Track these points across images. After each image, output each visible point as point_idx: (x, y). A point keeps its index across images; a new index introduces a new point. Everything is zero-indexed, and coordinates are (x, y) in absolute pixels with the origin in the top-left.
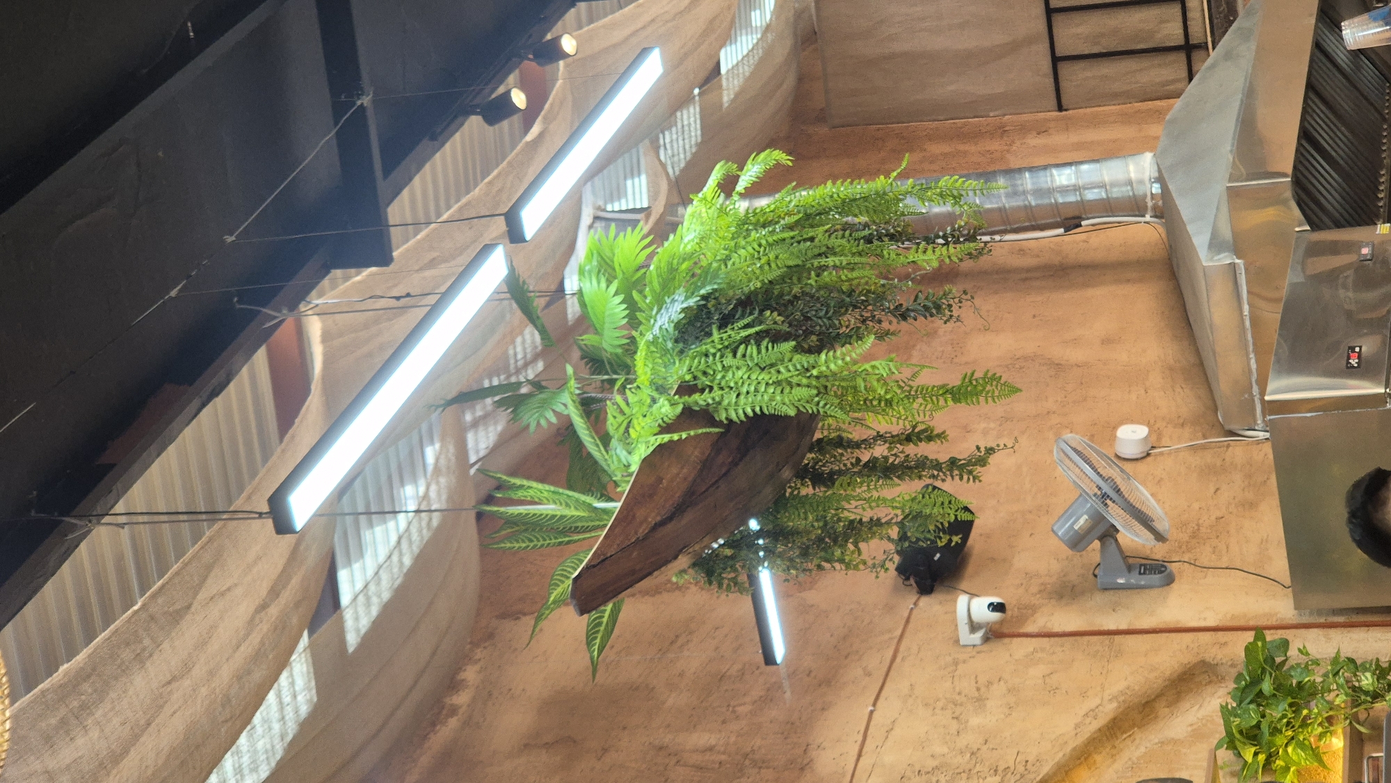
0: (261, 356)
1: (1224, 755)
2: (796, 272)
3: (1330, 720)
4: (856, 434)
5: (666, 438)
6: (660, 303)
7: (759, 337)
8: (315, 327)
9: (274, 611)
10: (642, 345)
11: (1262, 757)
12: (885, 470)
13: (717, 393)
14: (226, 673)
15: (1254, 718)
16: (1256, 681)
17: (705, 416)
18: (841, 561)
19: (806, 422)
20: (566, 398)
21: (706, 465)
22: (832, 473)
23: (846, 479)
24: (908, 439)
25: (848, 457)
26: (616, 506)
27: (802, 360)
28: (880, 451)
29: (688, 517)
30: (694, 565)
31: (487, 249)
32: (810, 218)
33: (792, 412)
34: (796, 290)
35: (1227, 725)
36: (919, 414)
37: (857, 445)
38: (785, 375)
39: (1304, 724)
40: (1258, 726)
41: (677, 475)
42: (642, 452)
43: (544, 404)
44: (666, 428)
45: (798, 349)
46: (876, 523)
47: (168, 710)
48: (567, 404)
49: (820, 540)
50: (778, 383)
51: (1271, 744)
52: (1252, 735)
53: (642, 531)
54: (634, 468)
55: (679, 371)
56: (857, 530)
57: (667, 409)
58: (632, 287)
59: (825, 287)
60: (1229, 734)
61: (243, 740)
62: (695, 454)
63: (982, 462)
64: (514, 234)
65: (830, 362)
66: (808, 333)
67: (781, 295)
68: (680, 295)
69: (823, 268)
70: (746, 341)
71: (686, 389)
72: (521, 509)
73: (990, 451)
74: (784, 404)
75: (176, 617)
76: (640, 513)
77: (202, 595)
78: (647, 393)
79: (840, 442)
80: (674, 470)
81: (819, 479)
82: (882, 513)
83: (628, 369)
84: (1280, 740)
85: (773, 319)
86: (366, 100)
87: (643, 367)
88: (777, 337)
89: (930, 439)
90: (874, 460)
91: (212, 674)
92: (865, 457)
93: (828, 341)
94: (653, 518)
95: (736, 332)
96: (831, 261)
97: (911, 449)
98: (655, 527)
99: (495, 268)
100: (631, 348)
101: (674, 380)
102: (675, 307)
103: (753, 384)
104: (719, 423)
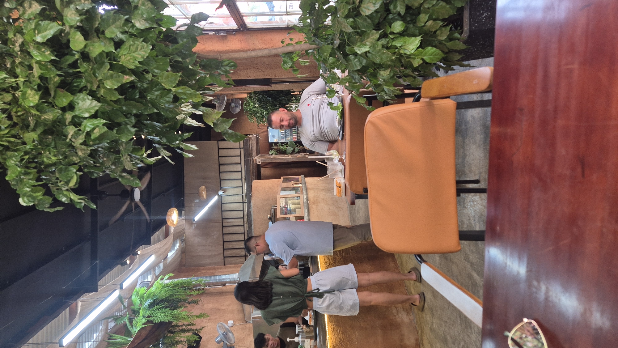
0: (68, 309)
2: (172, 295)
4: (180, 324)
5: (143, 326)
6: (146, 301)
7: (163, 307)
8: (80, 304)
10: (141, 309)
12: (184, 331)
13: (154, 317)
17: (151, 322)
19: (170, 323)
20: (126, 318)
21: (150, 331)
22: (174, 331)
23: (177, 333)
24: (189, 325)
25: (178, 328)
26: (132, 339)
27: (171, 311)
28: (184, 327)
29: (145, 341)
31: (115, 290)
32: (175, 285)
33: (167, 321)
34: (171, 299)
36: (191, 320)
37: (179, 326)
38: (167, 314)
41: (144, 333)
42: (139, 329)
43: (122, 320)
44: (144, 324)
45: (170, 309)
46: (181, 341)
48: (126, 320)
49: (170, 344)
50: (166, 316)
53: (136, 344)
54: (136, 332)
55: (148, 313)
56: (178, 343)
57: (144, 321)
58: (142, 297)
59: (177, 298)
62: (149, 329)
63: (201, 330)
64: (121, 288)
65: (175, 312)
66: (172, 307)
67: (168, 299)
68: (149, 300)
69: (176, 295)
70: (160, 308)
71: (148, 317)
72: (114, 341)
73: (203, 328)
74: (166, 320)
76: (136, 341)
78: (141, 317)
79: (177, 326)
80: (144, 332)
81: (172, 333)
82: (182, 339)
83: (139, 312)
85: (166, 304)
86: (97, 262)
87: (141, 312)
88: (166, 307)
89: (193, 325)
90: (182, 329)
92: (181, 328)
93: (175, 308)
94: (139, 342)
95: (159, 306)
96: (178, 294)
97: (189, 327)
98: (139, 344)
99: (116, 294)
100: (140, 309)
101: (147, 315)
102: (149, 302)
103: (161, 316)
104: (154, 323)
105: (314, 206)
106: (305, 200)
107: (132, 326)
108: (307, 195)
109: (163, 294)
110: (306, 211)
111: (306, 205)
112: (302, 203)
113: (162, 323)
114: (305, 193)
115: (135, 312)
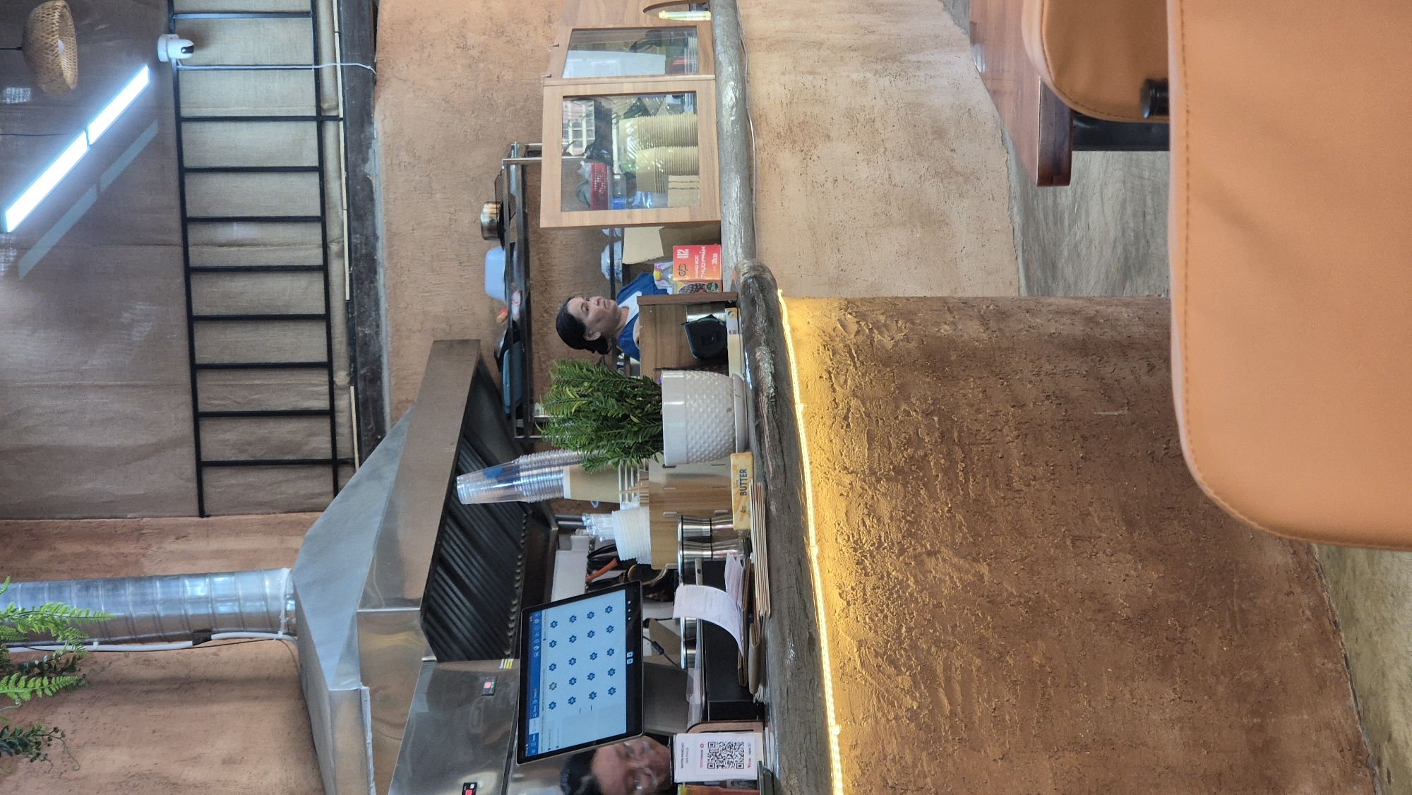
105: (788, 160)
106: (729, 118)
108: (743, 81)
110: (735, 189)
111: (732, 147)
112: (707, 136)
114: (728, 70)
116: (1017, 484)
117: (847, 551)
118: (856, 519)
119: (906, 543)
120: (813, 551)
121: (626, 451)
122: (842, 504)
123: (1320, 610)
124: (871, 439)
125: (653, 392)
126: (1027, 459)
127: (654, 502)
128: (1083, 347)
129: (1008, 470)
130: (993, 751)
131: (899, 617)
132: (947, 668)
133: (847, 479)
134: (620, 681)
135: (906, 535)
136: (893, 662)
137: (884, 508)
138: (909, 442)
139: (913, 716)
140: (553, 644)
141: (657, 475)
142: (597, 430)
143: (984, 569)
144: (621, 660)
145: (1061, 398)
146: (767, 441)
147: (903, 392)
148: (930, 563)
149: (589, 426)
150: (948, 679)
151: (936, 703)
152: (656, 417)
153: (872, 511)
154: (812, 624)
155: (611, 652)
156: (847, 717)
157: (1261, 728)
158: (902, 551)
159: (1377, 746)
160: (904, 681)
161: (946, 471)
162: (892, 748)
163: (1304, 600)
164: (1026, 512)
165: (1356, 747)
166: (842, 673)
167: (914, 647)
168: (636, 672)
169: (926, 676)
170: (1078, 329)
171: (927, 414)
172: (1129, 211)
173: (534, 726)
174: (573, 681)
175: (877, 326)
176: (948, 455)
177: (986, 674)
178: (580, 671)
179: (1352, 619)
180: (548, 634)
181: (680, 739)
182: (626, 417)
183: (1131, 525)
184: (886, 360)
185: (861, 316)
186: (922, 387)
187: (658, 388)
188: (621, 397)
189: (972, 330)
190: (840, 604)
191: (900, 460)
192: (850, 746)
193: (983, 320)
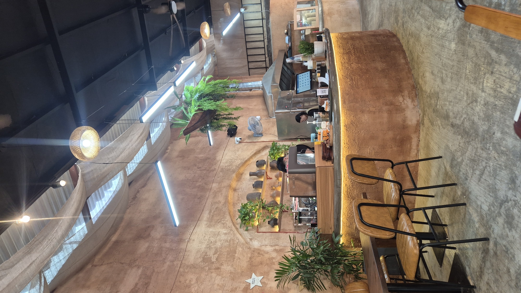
0: (138, 102)
1: (269, 157)
2: (214, 91)
3: (282, 152)
5: (196, 112)
6: (195, 95)
7: (209, 99)
8: (146, 99)
9: (141, 137)
10: (193, 100)
11: (274, 157)
12: (226, 119)
13: (203, 106)
14: (134, 145)
15: (273, 152)
16: (273, 148)
17: (201, 110)
18: (220, 129)
19: (215, 111)
20: (182, 107)
21: (201, 116)
22: (218, 119)
23: (220, 119)
24: (229, 115)
25: (221, 117)
26: (189, 122)
27: (215, 103)
28: (225, 116)
29: (199, 123)
30: (200, 130)
31: (171, 86)
32: (215, 84)
34: (214, 94)
35: (269, 153)
36: (230, 111)
37: (222, 115)
38: (212, 104)
39: (279, 153)
40: (273, 153)
41: (198, 117)
42: (193, 114)
43: (180, 108)
44: (196, 111)
45: (214, 101)
46: (224, 125)
47: (126, 150)
48: (183, 108)
49: (217, 127)
50: (211, 105)
51: (275, 155)
52: (272, 154)
53: (193, 125)
54: (192, 116)
56: (222, 126)
57: (196, 108)
58: (191, 93)
59: (218, 93)
60: (270, 154)
61: (137, 155)
62: (200, 115)
63: (238, 118)
64: (175, 85)
65: (218, 103)
66: (215, 99)
67: (212, 94)
68: (198, 93)
69: (217, 91)
70: (207, 100)
71: (199, 106)
72: (176, 122)
73: (240, 117)
74: (212, 108)
75: (127, 137)
76: (193, 122)
77: (131, 134)
78: (193, 106)
79: (220, 115)
80: (197, 117)
81: (217, 119)
82: (225, 124)
83: (191, 104)
84: (276, 155)
85: (211, 97)
86: (153, 67)
87: (193, 103)
88: (211, 100)
89: (231, 115)
90: (224, 117)
91: (132, 145)
92: (223, 117)
93: (218, 100)
94: (194, 123)
95: (205, 99)
96: (218, 90)
97: (229, 116)
98: (195, 124)
99: (172, 89)
100: (191, 101)
101: (197, 105)
102: (197, 95)
103: (208, 105)
104: (203, 111)
105: (328, 18)
106: (320, 12)
107: (188, 113)
108: (322, 7)
109: (207, 90)
110: (321, 23)
111: (321, 16)
112: (317, 15)
113: (209, 111)
114: (320, 5)
115: (188, 104)
116: (364, 54)
117: (340, 64)
118: (341, 59)
119: (348, 62)
120: (336, 64)
121: (309, 53)
122: (339, 58)
123: (409, 68)
124: (343, 49)
125: (313, 45)
126: (366, 50)
127: (313, 60)
128: (374, 35)
129: (363, 52)
130: (361, 89)
131: (348, 72)
132: (355, 78)
133: (340, 54)
134: (309, 83)
135: (349, 61)
136: (347, 78)
137: (345, 58)
138: (349, 49)
139: (350, 85)
140: (300, 79)
141: (313, 56)
142: (305, 50)
143: (360, 65)
144: (309, 80)
145: (371, 42)
146: (329, 49)
147: (348, 43)
148: (352, 65)
149: (304, 50)
150: (355, 80)
151: (353, 82)
152: (313, 48)
153: (343, 58)
154: (336, 72)
155: (308, 79)
156: (341, 85)
157: (400, 84)
158: (348, 63)
159: (417, 85)
160: (349, 80)
161: (354, 53)
162: (347, 89)
163: (407, 67)
164: (366, 57)
165: (413, 86)
166: (340, 79)
167: (350, 76)
168: (311, 82)
169: (352, 79)
170: (373, 33)
171: (351, 45)
172: (380, 17)
173: (298, 89)
174: (303, 83)
175: (343, 35)
176: (354, 50)
177: (360, 79)
178: (304, 82)
179: (414, 68)
180: (299, 78)
181: (318, 90)
182: (309, 48)
183: (381, 58)
184: (345, 39)
185: (341, 34)
186: (350, 42)
187: (313, 44)
188: (309, 45)
189: (357, 35)
190: (339, 70)
191: (347, 51)
192: (341, 89)
193: (359, 33)
